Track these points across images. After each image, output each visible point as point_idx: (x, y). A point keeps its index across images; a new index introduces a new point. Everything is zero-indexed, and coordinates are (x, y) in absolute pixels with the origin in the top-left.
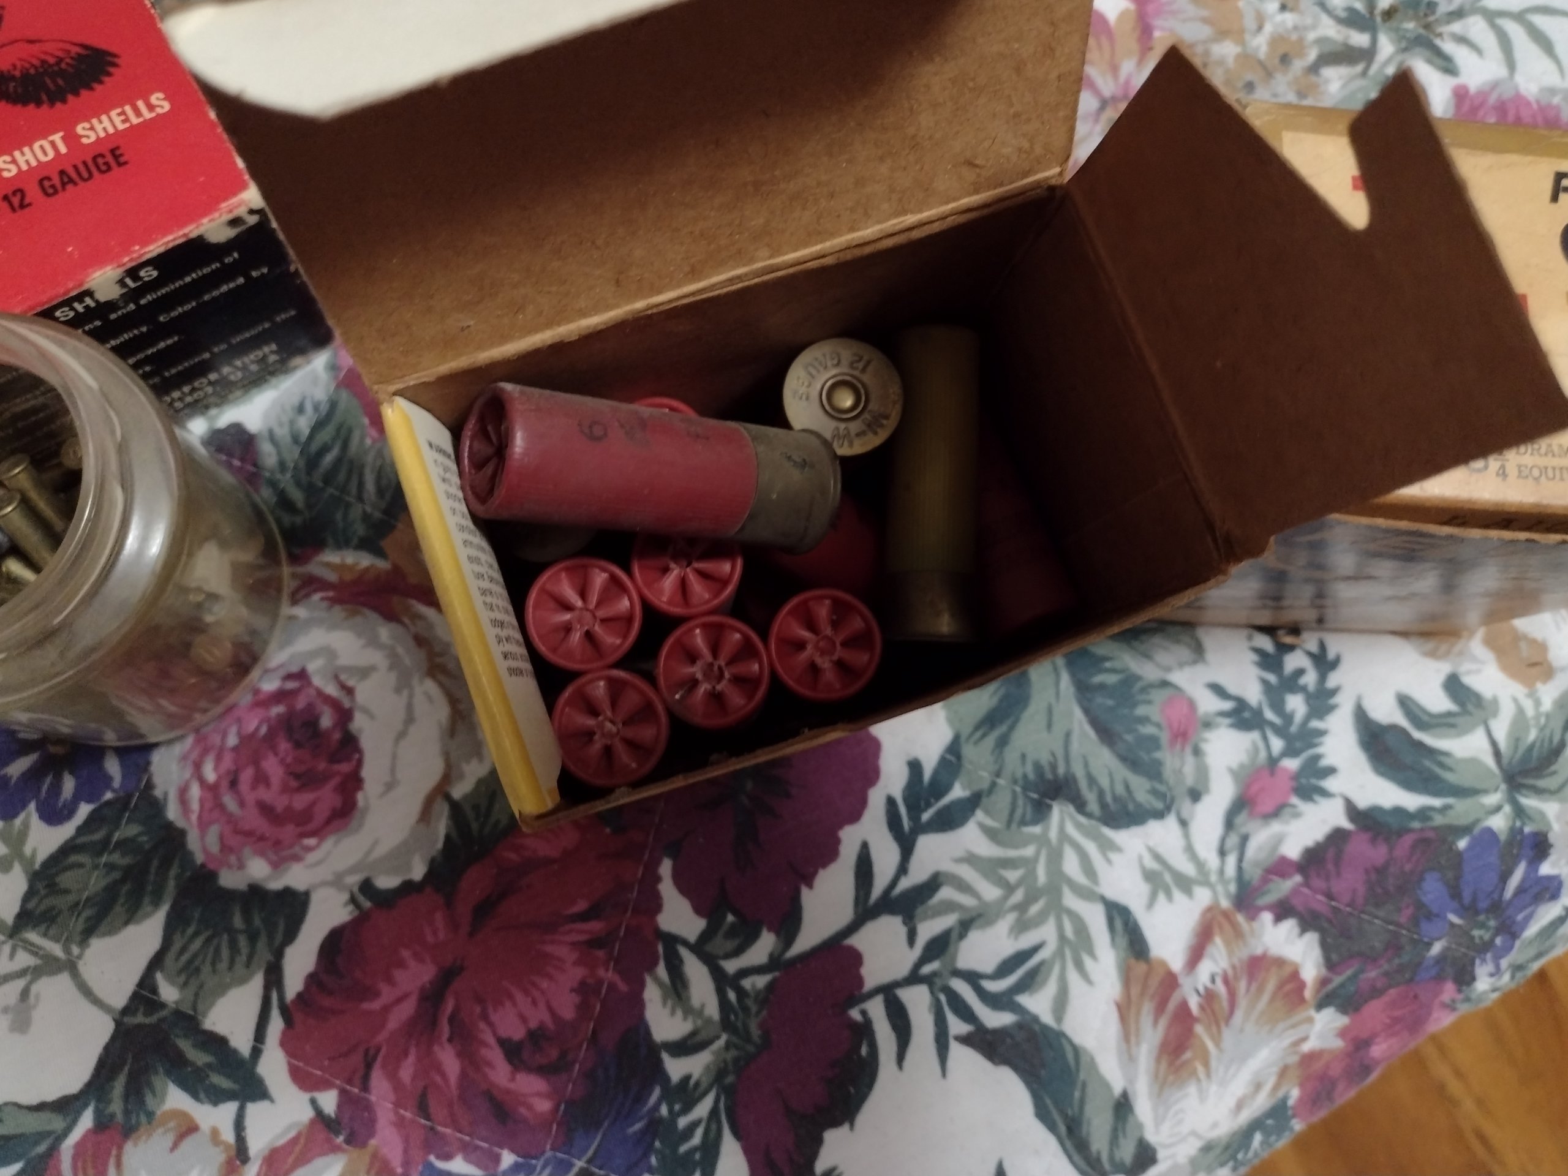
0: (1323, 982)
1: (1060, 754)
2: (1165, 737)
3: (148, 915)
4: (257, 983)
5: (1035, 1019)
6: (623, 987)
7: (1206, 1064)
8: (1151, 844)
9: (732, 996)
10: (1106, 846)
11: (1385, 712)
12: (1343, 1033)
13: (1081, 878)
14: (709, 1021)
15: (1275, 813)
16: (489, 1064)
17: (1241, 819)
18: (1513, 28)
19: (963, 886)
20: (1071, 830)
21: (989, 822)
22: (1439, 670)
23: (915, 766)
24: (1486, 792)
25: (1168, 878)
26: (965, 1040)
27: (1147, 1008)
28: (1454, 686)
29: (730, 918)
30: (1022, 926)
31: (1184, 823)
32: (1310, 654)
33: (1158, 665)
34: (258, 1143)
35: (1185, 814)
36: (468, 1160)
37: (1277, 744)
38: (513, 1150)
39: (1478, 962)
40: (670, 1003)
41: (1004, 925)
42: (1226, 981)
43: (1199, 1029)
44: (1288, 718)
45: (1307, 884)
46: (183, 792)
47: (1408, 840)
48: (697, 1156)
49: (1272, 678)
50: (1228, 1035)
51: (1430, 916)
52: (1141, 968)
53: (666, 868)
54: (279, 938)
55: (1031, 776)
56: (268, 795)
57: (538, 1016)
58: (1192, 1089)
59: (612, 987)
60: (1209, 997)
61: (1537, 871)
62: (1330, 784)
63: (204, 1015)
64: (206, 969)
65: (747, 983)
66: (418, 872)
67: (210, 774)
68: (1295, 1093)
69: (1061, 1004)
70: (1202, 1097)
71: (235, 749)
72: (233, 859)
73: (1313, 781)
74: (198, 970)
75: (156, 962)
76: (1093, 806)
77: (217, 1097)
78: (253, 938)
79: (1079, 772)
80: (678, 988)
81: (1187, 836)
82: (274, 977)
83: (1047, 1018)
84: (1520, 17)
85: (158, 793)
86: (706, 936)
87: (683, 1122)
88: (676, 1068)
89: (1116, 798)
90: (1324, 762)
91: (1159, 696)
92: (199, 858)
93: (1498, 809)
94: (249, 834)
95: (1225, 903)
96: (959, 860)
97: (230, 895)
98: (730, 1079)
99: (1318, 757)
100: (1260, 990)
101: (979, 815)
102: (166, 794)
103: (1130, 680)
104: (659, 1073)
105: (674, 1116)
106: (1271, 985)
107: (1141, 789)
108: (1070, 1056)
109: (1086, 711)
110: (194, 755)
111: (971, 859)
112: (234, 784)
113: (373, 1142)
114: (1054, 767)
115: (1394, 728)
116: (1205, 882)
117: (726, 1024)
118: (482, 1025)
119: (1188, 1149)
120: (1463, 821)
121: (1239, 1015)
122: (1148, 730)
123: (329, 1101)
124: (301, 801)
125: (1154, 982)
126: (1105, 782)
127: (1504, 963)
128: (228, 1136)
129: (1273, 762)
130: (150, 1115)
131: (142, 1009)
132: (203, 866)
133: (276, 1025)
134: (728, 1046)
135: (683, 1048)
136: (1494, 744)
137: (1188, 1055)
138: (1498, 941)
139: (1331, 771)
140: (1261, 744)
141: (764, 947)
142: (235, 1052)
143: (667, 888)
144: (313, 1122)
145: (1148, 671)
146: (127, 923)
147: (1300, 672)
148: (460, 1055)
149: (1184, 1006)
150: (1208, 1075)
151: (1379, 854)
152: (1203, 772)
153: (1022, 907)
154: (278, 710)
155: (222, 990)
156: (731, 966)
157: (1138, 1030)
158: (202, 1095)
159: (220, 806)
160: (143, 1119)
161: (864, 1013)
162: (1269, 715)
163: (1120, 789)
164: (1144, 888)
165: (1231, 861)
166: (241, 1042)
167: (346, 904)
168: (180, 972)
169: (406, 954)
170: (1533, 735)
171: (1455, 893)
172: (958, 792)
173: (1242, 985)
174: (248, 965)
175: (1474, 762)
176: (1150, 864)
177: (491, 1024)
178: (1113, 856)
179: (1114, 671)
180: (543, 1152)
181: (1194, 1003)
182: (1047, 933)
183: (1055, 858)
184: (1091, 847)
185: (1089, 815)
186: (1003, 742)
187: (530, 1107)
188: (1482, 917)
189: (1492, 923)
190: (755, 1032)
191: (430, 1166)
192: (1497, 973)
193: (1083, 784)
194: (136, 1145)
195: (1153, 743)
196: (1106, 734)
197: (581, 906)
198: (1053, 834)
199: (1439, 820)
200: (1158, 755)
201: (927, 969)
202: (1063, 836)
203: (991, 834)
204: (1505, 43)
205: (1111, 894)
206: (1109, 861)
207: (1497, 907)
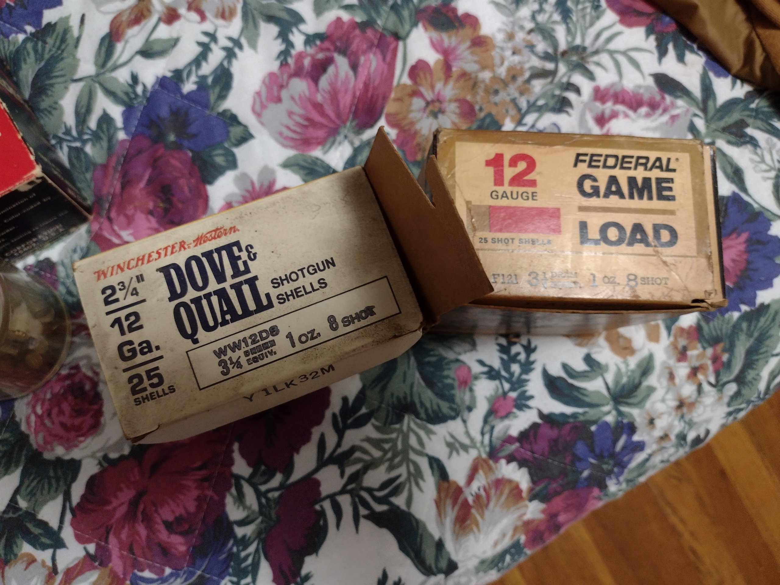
0: (531, 490)
1: (408, 392)
2: (456, 384)
3: (13, 472)
5: (398, 507)
6: (216, 498)
7: (477, 525)
8: (450, 430)
9: (264, 501)
10: (429, 432)
11: (556, 371)
12: (543, 511)
13: (417, 446)
14: (253, 512)
15: (507, 416)
16: (159, 531)
17: (491, 419)
18: (622, 59)
19: (365, 452)
20: (413, 425)
21: (377, 423)
22: (582, 352)
23: (345, 400)
24: (603, 405)
25: (457, 445)
26: (366, 517)
27: (449, 502)
28: (588, 359)
29: (263, 468)
30: (391, 468)
31: (464, 421)
32: (523, 346)
33: (455, 352)
34: (61, 566)
35: (465, 418)
36: (151, 571)
37: (507, 386)
38: (170, 567)
39: (607, 479)
40: (237, 505)
41: (383, 468)
42: (485, 489)
43: (473, 511)
44: (512, 374)
45: (522, 447)
46: (28, 419)
47: (568, 427)
48: (250, 568)
49: (505, 357)
50: (487, 514)
51: (580, 460)
52: (445, 485)
53: (236, 446)
54: (69, 478)
55: (396, 403)
56: (63, 419)
57: (180, 511)
58: (471, 537)
59: (211, 498)
60: (477, 497)
61: (631, 438)
62: (531, 403)
63: (38, 513)
64: (38, 494)
65: (270, 495)
66: (126, 451)
67: (39, 411)
68: (523, 538)
69: (409, 500)
70: (477, 540)
71: (50, 400)
72: (49, 447)
73: (524, 402)
74: (35, 494)
75: (17, 491)
76: (423, 415)
77: (44, 547)
78: (58, 480)
79: (417, 401)
80: (240, 498)
81: (466, 427)
82: (67, 497)
83: (403, 507)
84: (624, 53)
85: (17, 419)
86: (252, 476)
87: (243, 554)
88: (240, 532)
89: (434, 411)
90: (528, 394)
91: (454, 366)
92: (35, 446)
93: (609, 413)
94: (56, 436)
95: (484, 456)
96: (363, 440)
97: (49, 462)
98: (263, 536)
99: (525, 392)
100: (501, 494)
101: (373, 421)
102: (21, 420)
103: (442, 359)
104: (231, 534)
105: (239, 552)
106: (506, 491)
107: (445, 407)
108: (414, 523)
109: (421, 374)
110: (33, 403)
111: (368, 440)
112: (49, 415)
113: (110, 565)
114: (405, 398)
115: (560, 378)
116: (474, 446)
117: (261, 512)
118: (156, 515)
119: (473, 563)
120: (594, 418)
121: (491, 505)
122: (448, 381)
123: (92, 548)
124: (77, 421)
125: (452, 491)
126: (428, 405)
127: (621, 479)
128: (49, 563)
129: (505, 394)
130: (16, 555)
131: (11, 511)
132: (37, 450)
133: (68, 516)
134: (262, 522)
135: (243, 523)
136: (606, 384)
137: (468, 522)
138: (616, 470)
139: (531, 397)
140: (500, 386)
141: (277, 480)
142: (51, 528)
143: (237, 456)
144: (85, 557)
145: (450, 355)
146: (5, 475)
147: (518, 354)
148: (146, 528)
149: (466, 501)
150: (479, 530)
151: (554, 433)
152: (473, 399)
153: (391, 460)
154: (68, 382)
155: (45, 502)
156: (263, 488)
157: (445, 511)
158: (38, 546)
159: (43, 424)
160: (12, 557)
161: (321, 507)
162: (503, 373)
163: (435, 407)
164: (446, 450)
165: (487, 438)
166: (54, 524)
167: (97, 465)
168: (27, 495)
169: (123, 485)
170: (625, 380)
171: (592, 450)
172: (364, 410)
173: (493, 492)
174: (56, 490)
175: (597, 393)
176: (449, 439)
177: (159, 514)
178: (432, 436)
179: (434, 355)
180: (183, 568)
181: (470, 500)
182: (402, 471)
183: (406, 438)
184: (422, 433)
185: (421, 419)
186: (384, 388)
187: (176, 549)
188: (606, 460)
189: (611, 462)
190: (274, 516)
191: (134, 574)
192: (619, 483)
193: (418, 406)
194: (10, 568)
195: (452, 387)
196: (430, 383)
197: (198, 464)
198: (405, 428)
199: (581, 418)
200: (453, 392)
201: (349, 487)
202: (410, 429)
203: (377, 428)
204: (618, 65)
205: (431, 453)
206: (430, 439)
207: (613, 455)
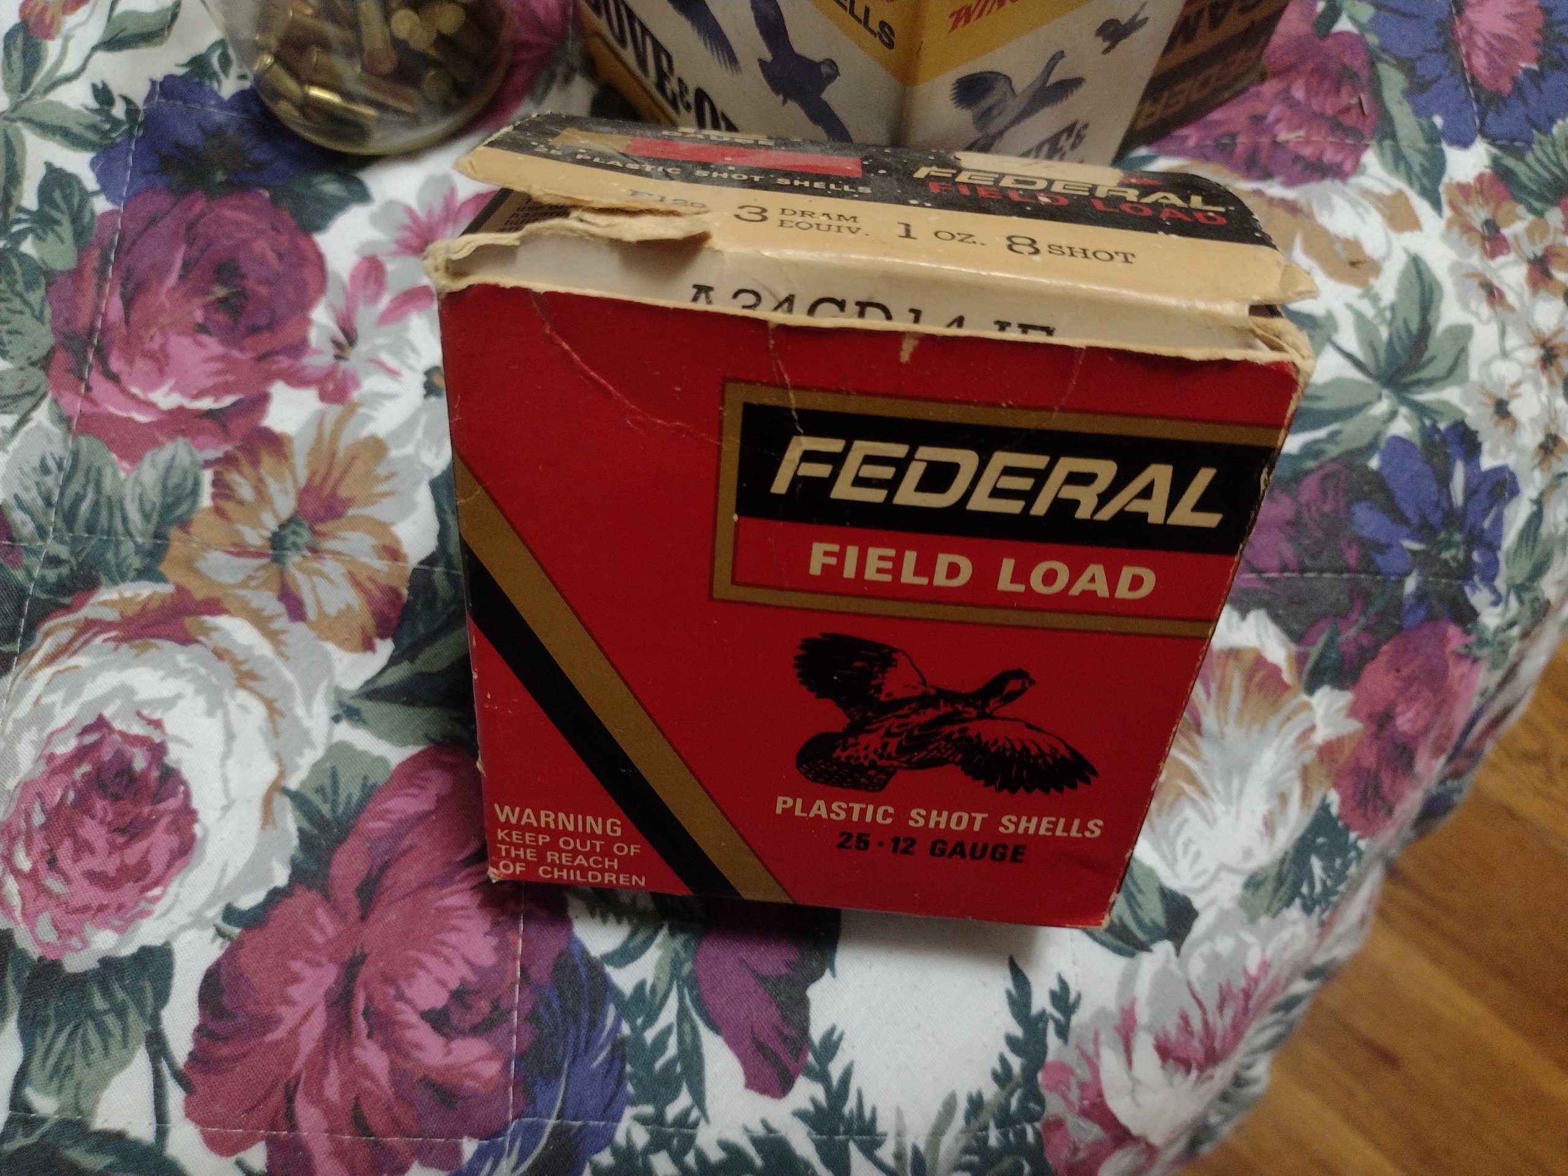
4: (141, 1061)
